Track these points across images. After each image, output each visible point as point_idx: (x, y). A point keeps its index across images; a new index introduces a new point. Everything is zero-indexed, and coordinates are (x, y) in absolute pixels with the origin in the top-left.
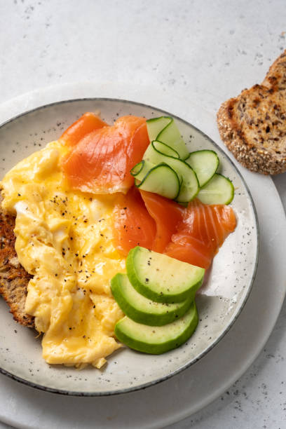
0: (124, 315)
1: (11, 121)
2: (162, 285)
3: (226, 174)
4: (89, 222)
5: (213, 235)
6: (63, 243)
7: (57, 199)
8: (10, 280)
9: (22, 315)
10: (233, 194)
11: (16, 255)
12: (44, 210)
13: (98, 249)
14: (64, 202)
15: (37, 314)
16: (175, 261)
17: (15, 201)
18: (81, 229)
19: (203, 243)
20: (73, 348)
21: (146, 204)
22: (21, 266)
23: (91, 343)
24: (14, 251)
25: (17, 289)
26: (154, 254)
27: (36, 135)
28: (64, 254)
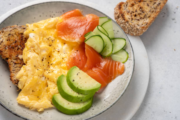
0: (59, 93)
1: (44, 3)
2: (79, 84)
3: (127, 50)
4: (60, 52)
5: (112, 73)
6: (44, 55)
7: (50, 39)
8: (15, 64)
9: (14, 79)
10: (127, 59)
11: (22, 55)
12: (41, 40)
13: (59, 63)
14: (52, 41)
15: (20, 80)
16: (90, 77)
17: (30, 32)
18: (55, 54)
19: (106, 75)
20: (31, 100)
21: (85, 50)
22: (22, 60)
23: (40, 101)
24: (22, 53)
25: (17, 68)
26: (81, 71)
27: (52, 12)
28: (43, 60)
